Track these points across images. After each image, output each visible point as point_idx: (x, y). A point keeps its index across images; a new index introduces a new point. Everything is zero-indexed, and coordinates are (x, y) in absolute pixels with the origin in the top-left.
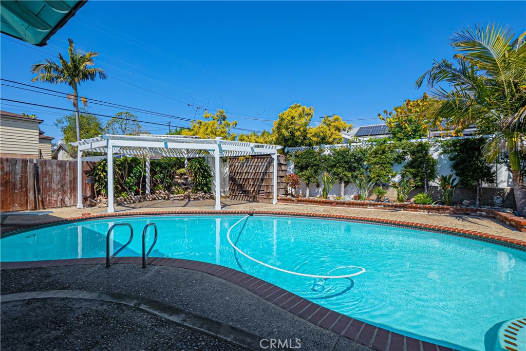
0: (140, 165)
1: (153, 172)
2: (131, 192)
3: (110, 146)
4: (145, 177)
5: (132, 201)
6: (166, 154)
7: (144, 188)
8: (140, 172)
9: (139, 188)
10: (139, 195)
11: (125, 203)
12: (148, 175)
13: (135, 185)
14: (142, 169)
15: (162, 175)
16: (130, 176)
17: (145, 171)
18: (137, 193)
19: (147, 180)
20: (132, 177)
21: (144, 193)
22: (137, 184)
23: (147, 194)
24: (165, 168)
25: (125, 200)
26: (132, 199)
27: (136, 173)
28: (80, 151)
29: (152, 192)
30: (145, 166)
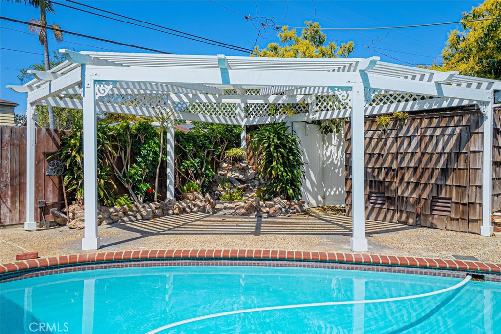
0: (156, 140)
1: (181, 156)
2: (137, 195)
3: (89, 80)
4: (164, 165)
5: (139, 217)
6: (205, 117)
7: (163, 186)
8: (155, 153)
9: (154, 187)
10: (153, 201)
11: (126, 219)
12: (171, 159)
13: (145, 181)
14: (159, 147)
15: (197, 160)
16: (136, 162)
17: (166, 153)
18: (148, 198)
19: (168, 170)
20: (139, 164)
21: (163, 198)
22: (150, 179)
23: (170, 201)
24: (203, 147)
25: (125, 214)
26: (139, 212)
27: (148, 155)
28: (32, 104)
29: (179, 197)
30: (166, 141)
